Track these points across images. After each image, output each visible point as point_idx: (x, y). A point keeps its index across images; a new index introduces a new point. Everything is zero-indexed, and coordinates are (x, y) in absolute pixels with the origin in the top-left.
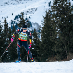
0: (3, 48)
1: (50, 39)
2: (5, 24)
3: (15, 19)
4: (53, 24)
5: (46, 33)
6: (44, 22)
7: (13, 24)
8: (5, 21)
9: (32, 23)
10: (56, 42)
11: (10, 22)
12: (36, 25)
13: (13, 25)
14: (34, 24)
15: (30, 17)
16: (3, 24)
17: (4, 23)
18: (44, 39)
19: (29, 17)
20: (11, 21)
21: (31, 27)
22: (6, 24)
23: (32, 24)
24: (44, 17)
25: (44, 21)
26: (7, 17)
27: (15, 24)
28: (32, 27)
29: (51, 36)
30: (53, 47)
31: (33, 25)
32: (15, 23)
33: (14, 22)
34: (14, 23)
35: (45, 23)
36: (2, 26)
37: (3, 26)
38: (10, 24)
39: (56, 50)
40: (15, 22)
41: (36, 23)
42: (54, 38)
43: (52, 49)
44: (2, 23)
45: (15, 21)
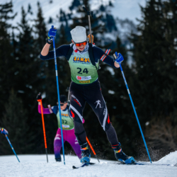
0: (31, 87)
1: (158, 69)
2: (38, 23)
3: (71, 8)
4: (166, 27)
5: (147, 52)
6: (142, 22)
7: (66, 20)
8: (40, 15)
9: (117, 19)
10: (172, 77)
11: (59, 16)
12: (126, 25)
13: (64, 23)
14: (123, 22)
15: (111, 4)
16: (34, 23)
17: (36, 21)
18: (142, 67)
19: (108, 3)
20: (61, 12)
21: (113, 32)
22: (40, 23)
23: (117, 22)
24: (142, 8)
25: (142, 19)
26: (51, 2)
27: (71, 22)
28: (116, 29)
29: (159, 62)
30: (164, 90)
31: (118, 25)
32: (70, 18)
33: (69, 15)
34: (67, 18)
35: (145, 23)
36: (32, 29)
37: (34, 29)
38: (58, 20)
39: (171, 99)
40: (72, 16)
41: (127, 21)
42: (168, 66)
43: (162, 97)
44: (32, 21)
45: (72, 14)
